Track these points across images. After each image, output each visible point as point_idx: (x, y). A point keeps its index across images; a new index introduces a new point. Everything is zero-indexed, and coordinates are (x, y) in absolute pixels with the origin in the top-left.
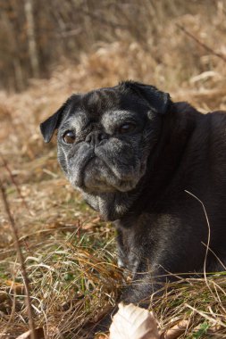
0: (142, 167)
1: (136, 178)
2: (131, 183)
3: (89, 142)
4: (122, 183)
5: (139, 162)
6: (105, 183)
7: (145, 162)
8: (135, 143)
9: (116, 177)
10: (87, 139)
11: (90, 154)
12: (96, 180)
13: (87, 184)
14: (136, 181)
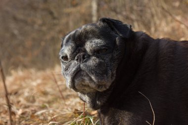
0: (112, 75)
1: (108, 83)
2: (105, 86)
3: (77, 60)
4: (99, 86)
5: (110, 72)
6: (88, 86)
7: (115, 72)
8: (107, 59)
9: (95, 83)
10: (76, 58)
11: (77, 69)
12: (83, 85)
13: (77, 87)
14: (109, 84)
